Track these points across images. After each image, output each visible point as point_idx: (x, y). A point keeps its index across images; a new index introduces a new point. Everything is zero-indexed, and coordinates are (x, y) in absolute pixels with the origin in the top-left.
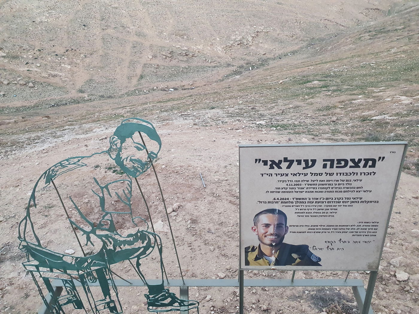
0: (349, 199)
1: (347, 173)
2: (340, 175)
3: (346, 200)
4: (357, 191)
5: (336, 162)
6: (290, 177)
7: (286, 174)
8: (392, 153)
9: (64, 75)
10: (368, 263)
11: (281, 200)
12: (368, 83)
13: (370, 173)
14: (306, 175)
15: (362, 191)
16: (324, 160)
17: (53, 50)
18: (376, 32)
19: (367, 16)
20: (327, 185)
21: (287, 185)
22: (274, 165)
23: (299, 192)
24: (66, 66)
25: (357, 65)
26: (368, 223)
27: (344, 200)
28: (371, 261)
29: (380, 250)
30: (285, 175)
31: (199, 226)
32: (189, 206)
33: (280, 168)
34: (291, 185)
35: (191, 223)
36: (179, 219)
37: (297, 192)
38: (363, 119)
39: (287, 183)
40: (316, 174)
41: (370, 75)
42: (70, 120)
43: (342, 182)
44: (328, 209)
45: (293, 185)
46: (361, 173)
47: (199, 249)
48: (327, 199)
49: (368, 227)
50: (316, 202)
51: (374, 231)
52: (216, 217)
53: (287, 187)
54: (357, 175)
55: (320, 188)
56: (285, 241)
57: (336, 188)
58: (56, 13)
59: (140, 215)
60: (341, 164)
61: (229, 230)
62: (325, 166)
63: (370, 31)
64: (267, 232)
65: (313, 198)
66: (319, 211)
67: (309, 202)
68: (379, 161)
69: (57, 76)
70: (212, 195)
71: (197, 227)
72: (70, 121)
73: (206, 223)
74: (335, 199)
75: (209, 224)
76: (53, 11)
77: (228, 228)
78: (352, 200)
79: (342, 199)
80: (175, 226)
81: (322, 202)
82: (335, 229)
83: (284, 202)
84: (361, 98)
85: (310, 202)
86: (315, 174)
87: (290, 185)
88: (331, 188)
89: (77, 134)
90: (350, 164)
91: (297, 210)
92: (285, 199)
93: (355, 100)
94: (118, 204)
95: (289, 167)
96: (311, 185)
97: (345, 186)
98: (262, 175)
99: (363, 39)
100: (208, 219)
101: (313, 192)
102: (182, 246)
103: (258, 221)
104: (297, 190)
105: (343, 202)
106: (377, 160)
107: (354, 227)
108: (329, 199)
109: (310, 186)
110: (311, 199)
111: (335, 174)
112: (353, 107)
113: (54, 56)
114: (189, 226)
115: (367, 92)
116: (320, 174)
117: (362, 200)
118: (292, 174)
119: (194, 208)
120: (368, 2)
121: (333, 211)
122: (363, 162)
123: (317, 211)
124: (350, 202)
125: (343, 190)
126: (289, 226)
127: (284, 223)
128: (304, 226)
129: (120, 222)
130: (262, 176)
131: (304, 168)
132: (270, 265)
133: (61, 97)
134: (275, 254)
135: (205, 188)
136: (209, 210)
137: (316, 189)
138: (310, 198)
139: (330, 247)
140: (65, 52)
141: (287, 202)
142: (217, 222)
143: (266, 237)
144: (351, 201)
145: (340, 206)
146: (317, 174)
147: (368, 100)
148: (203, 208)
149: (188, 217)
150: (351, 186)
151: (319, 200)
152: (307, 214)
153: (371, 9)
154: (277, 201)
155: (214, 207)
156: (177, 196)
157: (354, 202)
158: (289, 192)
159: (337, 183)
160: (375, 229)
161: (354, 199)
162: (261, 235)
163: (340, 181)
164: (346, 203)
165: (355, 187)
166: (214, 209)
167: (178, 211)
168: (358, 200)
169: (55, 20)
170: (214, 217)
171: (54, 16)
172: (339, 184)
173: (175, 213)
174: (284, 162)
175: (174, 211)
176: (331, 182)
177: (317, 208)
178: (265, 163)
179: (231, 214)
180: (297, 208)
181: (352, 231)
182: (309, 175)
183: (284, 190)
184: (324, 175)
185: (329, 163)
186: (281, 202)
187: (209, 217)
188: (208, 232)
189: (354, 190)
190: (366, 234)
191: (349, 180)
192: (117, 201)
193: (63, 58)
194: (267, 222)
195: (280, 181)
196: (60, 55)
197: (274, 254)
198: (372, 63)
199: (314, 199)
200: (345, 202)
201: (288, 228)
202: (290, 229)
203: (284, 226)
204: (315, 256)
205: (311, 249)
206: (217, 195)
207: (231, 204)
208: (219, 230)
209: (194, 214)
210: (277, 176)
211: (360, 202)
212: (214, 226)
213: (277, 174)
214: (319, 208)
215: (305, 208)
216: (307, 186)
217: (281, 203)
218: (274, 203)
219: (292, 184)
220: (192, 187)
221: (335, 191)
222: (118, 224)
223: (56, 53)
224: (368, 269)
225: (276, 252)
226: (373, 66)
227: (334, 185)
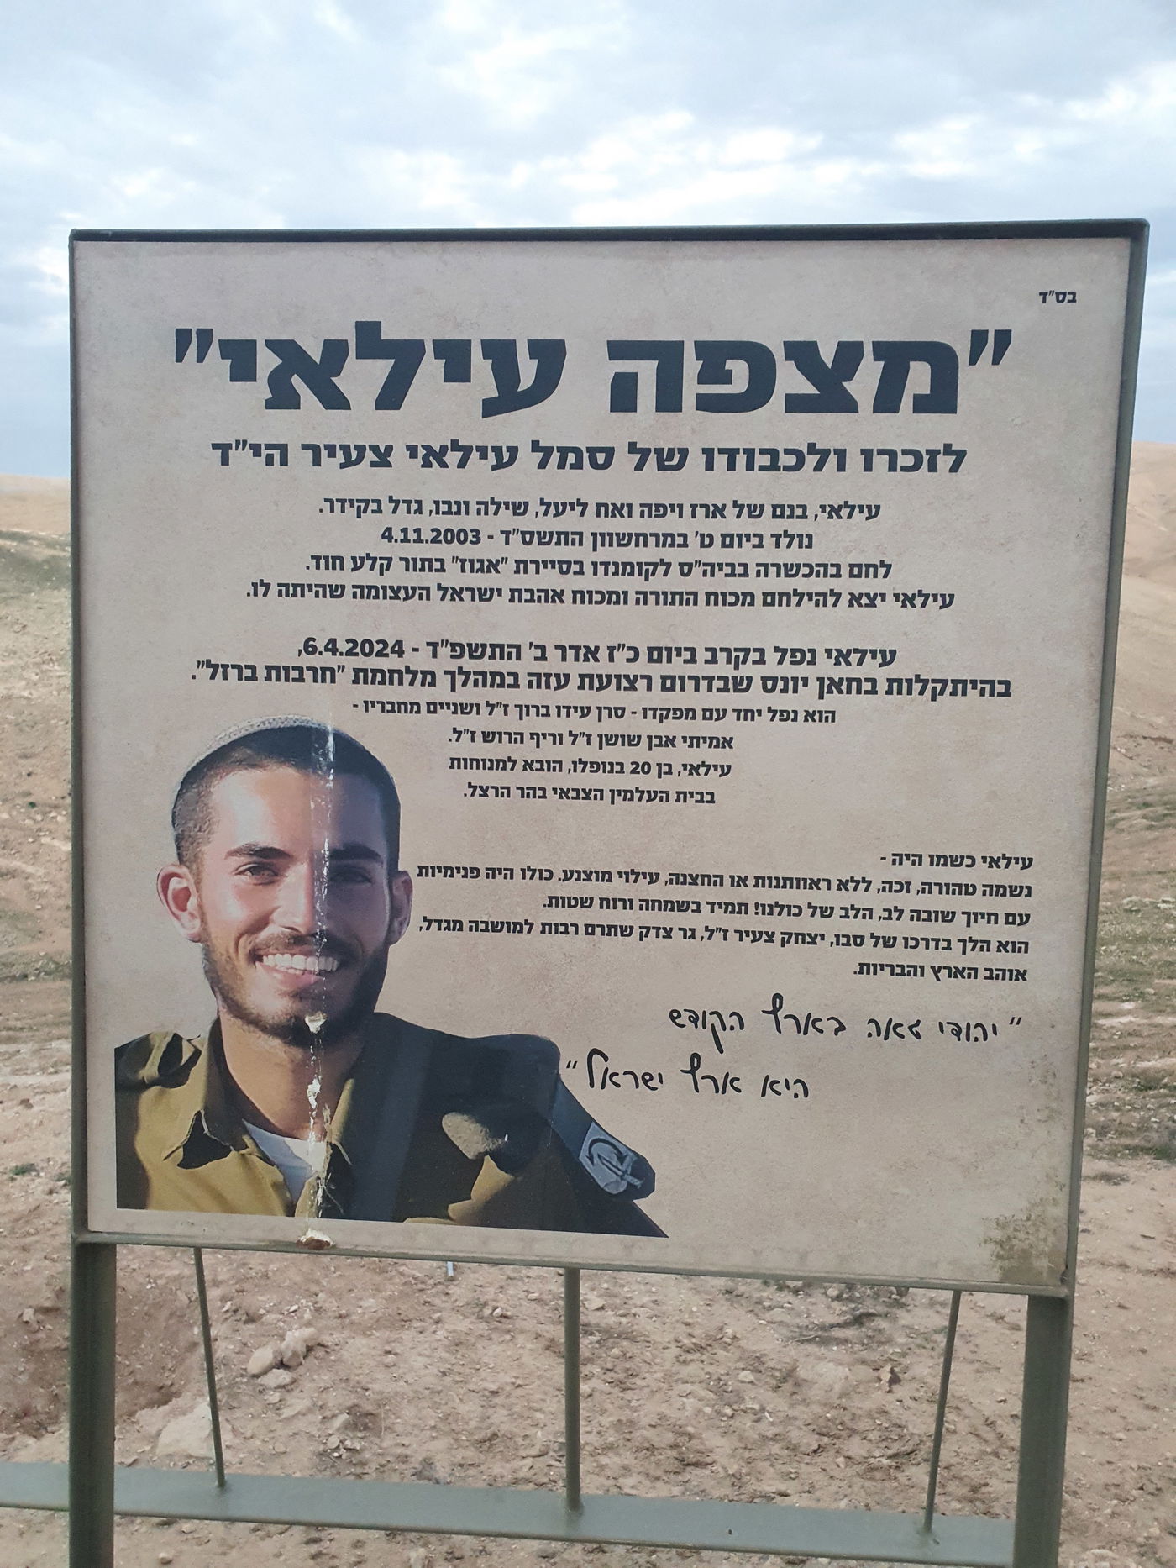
0: (808, 657)
1: (773, 453)
2: (731, 466)
3: (788, 670)
4: (855, 599)
5: (691, 366)
6: (403, 476)
7: (375, 449)
8: (1051, 299)
9: (41, 872)
10: (1001, 1225)
11: (350, 653)
12: (1154, 963)
13: (926, 458)
14: (505, 458)
15: (890, 598)
16: (618, 350)
17: (25, 787)
18: (1168, 809)
19: (1131, 758)
20: (651, 541)
21: (388, 535)
22: (296, 381)
23: (466, 595)
24: (56, 843)
25: (1109, 904)
26: (956, 861)
27: (772, 668)
28: (1011, 1202)
29: (1068, 1107)
30: (370, 456)
31: (384, 1445)
32: (358, 1349)
33: (335, 400)
34: (412, 536)
35: (347, 1426)
36: (298, 1403)
37: (457, 594)
38: (1142, 1083)
39: (388, 519)
40: (571, 458)
41: (1159, 941)
42: (12, 1023)
43: (745, 525)
44: (671, 741)
45: (427, 535)
46: (867, 454)
47: (354, 1559)
48: (656, 654)
49: (958, 903)
50: (582, 677)
51: (1002, 932)
52: (470, 1409)
53: (383, 549)
54: (841, 467)
55: (601, 569)
56: (388, 1002)
57: (712, 565)
58: (63, 673)
59: (136, 1383)
60: (727, 378)
61: (521, 1475)
62: (623, 396)
63: (1146, 805)
64: (262, 923)
65: (563, 648)
66: (610, 754)
67: (538, 680)
68: (973, 360)
69: (14, 877)
70: (477, 1310)
71: (370, 1448)
72: (9, 1029)
73: (416, 1431)
74: (709, 655)
75: (434, 1438)
76: (56, 667)
77: (517, 1463)
78: (826, 668)
79: (757, 656)
80: (272, 1435)
81: (624, 683)
82: (729, 908)
83: (375, 671)
84: (1129, 1012)
85: (548, 676)
86: (564, 451)
87: (406, 540)
88: (675, 569)
89: (15, 1072)
90: (790, 380)
91: (466, 737)
92: (377, 647)
93: (1108, 1015)
94: (49, 1326)
95: (391, 397)
96: (543, 538)
97: (769, 554)
98: (224, 449)
99: (1122, 825)
100: (432, 1417)
101: (558, 596)
102: (276, 1538)
103: (205, 825)
104: (454, 578)
105: (769, 684)
106: (963, 355)
107: (860, 898)
108: (669, 660)
109: (536, 552)
110: (553, 655)
111: (696, 460)
112: (1103, 1040)
113: (22, 807)
114: (334, 1442)
115: (1153, 991)
116: (601, 457)
117: (892, 671)
118: (412, 451)
119: (378, 1359)
120: (1132, 716)
121: (705, 754)
122: (869, 373)
123: (592, 753)
124: (814, 685)
125: (756, 585)
126: (413, 873)
127: (381, 849)
128: (518, 874)
129: (37, 1413)
130: (225, 461)
131: (491, 408)
132: (290, 1211)
133: (11, 950)
134: (327, 1113)
135: (452, 1279)
136: (444, 1374)
137: (581, 572)
138: (543, 648)
139: (713, 1064)
140: (63, 798)
141: (391, 672)
142: (472, 1434)
143: (261, 960)
144: (821, 680)
145: (749, 714)
146: (577, 451)
147: (1159, 1019)
148: (420, 1362)
149: (337, 1399)
150: (813, 556)
151: (602, 667)
152: (533, 779)
153: (1145, 738)
154: (328, 660)
155: (472, 1361)
156: (316, 1303)
157: (844, 687)
158: (402, 594)
159: (716, 527)
160: (1011, 919)
161: (837, 663)
162: (222, 941)
163: (730, 511)
164: (784, 690)
165: (838, 566)
166: (468, 1371)
167: (301, 1370)
168: (871, 668)
169: (55, 693)
170: (463, 1409)
171: (54, 681)
172: (728, 541)
173: (284, 1376)
174: (360, 355)
175: (282, 1365)
176: (670, 524)
177: (590, 725)
178: (241, 359)
179: (543, 1400)
180: (462, 721)
181: (855, 926)
182: (528, 459)
183: (367, 577)
184: (624, 461)
185: (646, 371)
186: (357, 671)
187: (436, 1406)
188: (418, 1474)
189: (834, 584)
190: (955, 958)
191: (791, 507)
192: (46, 1311)
193: (53, 818)
194: (266, 838)
195: (343, 502)
196: (45, 805)
197: (320, 1115)
198: (1164, 902)
199: (570, 653)
200: (780, 685)
201: (408, 885)
202: (426, 897)
203: (380, 872)
204: (610, 1142)
205: (573, 1080)
206: (498, 1311)
207: (554, 1356)
208: (471, 1472)
209: (369, 1386)
210: (317, 462)
211: (882, 686)
212: (454, 1452)
213: (315, 449)
214: (611, 726)
215: (512, 723)
216: (517, 550)
217: (356, 681)
218: (308, 675)
219: (418, 531)
220: (394, 1273)
221: (708, 594)
222: (27, 1420)
223: (31, 799)
224: (1007, 1275)
225: (329, 1096)
226: (1167, 912)
227: (694, 542)
